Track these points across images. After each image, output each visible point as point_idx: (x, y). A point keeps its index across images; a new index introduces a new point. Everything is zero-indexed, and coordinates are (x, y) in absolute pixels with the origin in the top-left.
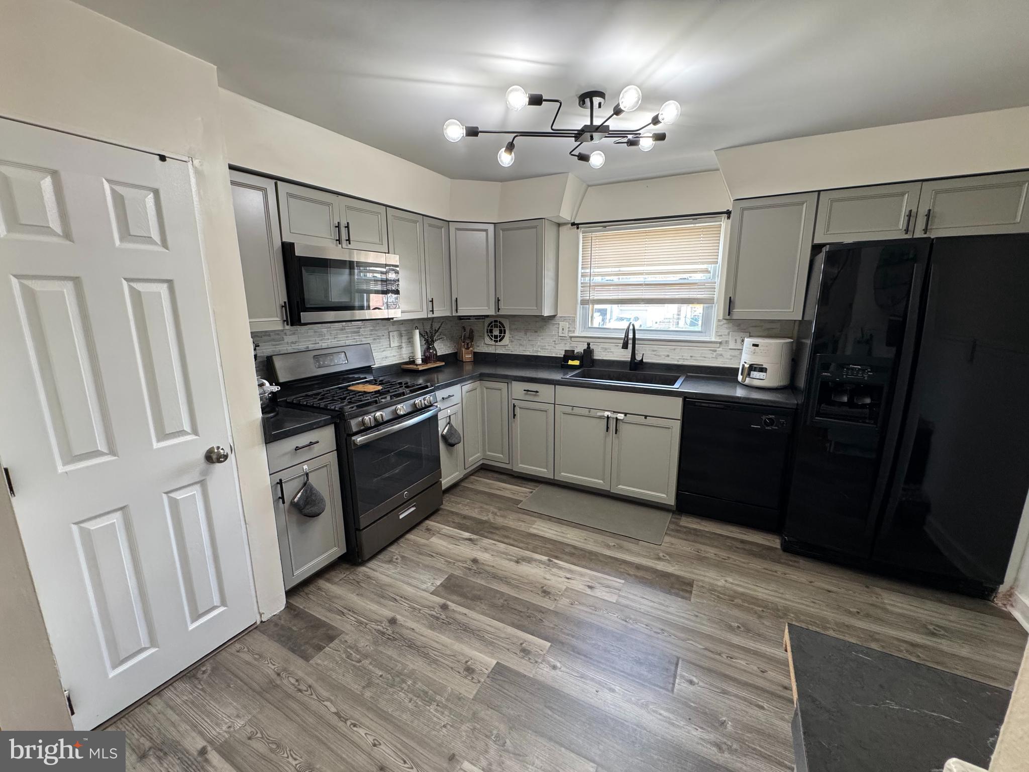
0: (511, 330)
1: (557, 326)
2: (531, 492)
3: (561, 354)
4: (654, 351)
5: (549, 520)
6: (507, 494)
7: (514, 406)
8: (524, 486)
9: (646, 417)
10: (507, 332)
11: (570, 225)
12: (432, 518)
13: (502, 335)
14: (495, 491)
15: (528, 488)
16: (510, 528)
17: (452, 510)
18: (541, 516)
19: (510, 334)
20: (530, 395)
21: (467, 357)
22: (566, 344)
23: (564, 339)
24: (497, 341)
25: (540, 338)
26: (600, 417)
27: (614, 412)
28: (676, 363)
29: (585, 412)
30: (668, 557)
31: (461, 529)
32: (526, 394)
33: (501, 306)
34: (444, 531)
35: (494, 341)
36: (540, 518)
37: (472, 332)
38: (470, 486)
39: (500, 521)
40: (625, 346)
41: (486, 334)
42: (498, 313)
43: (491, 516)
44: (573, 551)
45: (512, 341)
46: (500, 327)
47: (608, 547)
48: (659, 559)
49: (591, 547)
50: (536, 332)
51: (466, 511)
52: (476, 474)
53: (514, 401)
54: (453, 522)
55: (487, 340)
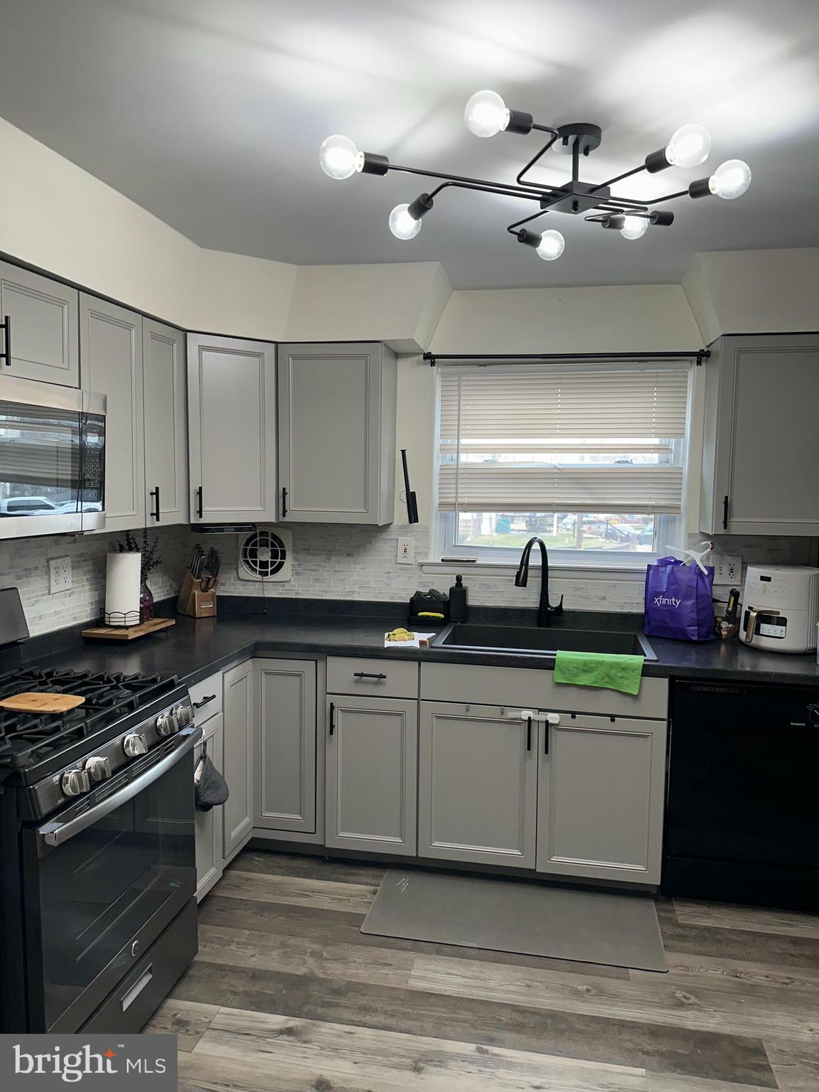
0: (295, 551)
1: (393, 543)
2: (375, 892)
3: (405, 597)
4: (577, 589)
5: (438, 952)
6: (325, 904)
7: (332, 707)
8: (351, 878)
9: (613, 718)
10: (288, 555)
11: (422, 356)
12: (180, 989)
13: (279, 560)
14: (296, 899)
15: (367, 884)
16: (367, 986)
17: (219, 961)
18: (417, 945)
19: (296, 559)
20: (367, 683)
21: (204, 607)
22: (410, 578)
23: (408, 569)
24: (266, 574)
25: (358, 567)
26: (513, 722)
27: (540, 710)
28: (619, 610)
29: (494, 713)
30: (693, 1000)
31: (259, 1008)
32: (357, 682)
33: (291, 505)
34: (219, 1018)
35: (261, 573)
36: (421, 951)
37: (213, 554)
38: (236, 895)
39: (336, 971)
40: (521, 581)
41: (242, 560)
42: (281, 519)
43: (311, 962)
44: (518, 1017)
45: (297, 574)
46: (273, 545)
47: (577, 994)
48: (680, 1005)
49: (547, 1001)
50: (349, 555)
51: (253, 959)
52: (240, 864)
53: (330, 699)
54: (235, 993)
55: (244, 571)
